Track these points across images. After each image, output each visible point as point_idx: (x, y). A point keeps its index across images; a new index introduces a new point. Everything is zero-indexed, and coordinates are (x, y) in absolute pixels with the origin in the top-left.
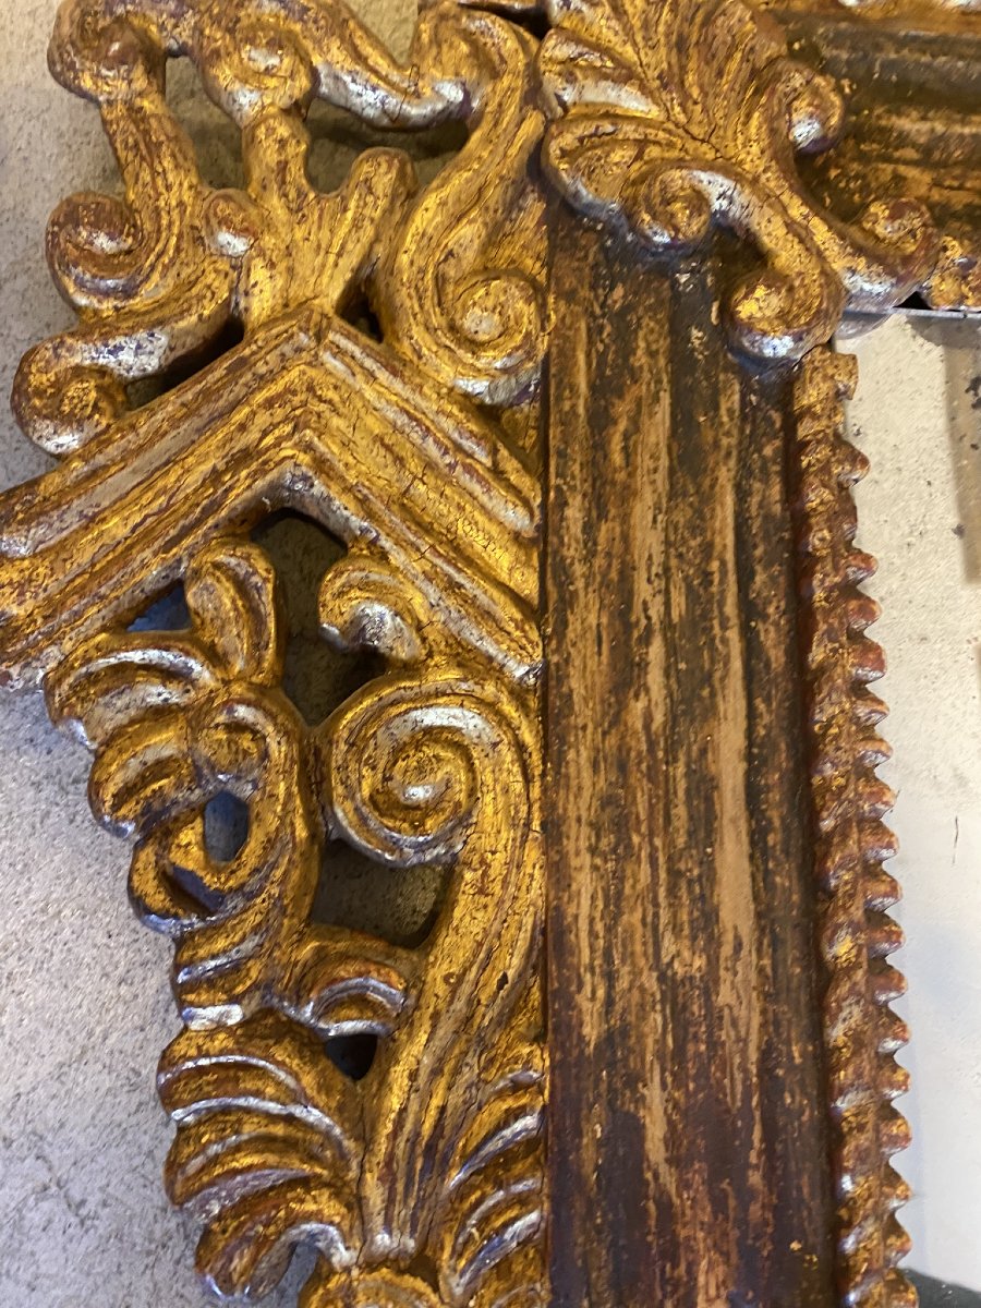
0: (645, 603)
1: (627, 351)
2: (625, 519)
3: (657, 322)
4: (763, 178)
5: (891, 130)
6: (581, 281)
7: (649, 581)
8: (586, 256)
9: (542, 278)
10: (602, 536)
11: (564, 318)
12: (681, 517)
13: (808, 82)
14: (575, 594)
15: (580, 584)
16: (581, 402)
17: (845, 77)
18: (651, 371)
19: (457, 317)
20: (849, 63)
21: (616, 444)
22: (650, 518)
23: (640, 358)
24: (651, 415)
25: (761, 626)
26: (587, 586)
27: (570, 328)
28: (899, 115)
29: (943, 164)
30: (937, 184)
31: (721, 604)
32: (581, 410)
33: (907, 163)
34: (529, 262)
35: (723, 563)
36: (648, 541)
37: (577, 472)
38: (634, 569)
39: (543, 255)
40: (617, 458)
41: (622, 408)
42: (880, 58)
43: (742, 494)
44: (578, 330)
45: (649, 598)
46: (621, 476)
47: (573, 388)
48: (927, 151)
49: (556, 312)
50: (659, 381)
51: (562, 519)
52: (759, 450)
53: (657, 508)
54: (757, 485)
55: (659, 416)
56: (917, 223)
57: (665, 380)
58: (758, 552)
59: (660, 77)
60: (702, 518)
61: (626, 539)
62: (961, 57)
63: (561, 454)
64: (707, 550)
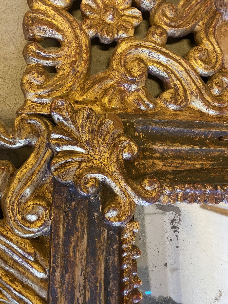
0: (78, 299)
1: (75, 222)
2: (73, 272)
3: (84, 213)
4: (114, 173)
5: (152, 149)
6: (62, 202)
7: (79, 292)
8: (64, 195)
9: (51, 200)
10: (67, 278)
11: (56, 215)
12: (89, 270)
13: (128, 143)
14: (57, 299)
15: (59, 295)
16: (61, 240)
17: (141, 132)
18: (81, 229)
19: (25, 215)
20: (142, 129)
21: (71, 250)
22: (80, 273)
23: (78, 225)
24: (81, 242)
25: (111, 298)
26: (61, 294)
27: (58, 218)
28: (155, 145)
29: (166, 158)
30: (164, 165)
31: (100, 296)
32: (61, 242)
33: (156, 159)
34: (48, 194)
35: (100, 284)
36: (79, 280)
37: (59, 262)
38: (75, 288)
39: (52, 192)
40: (72, 254)
41: (74, 239)
42: (150, 127)
43: (106, 261)
44: (60, 218)
45: (79, 297)
46: (72, 259)
47: (58, 236)
48: (162, 154)
49: (54, 212)
50: (84, 232)
51: (54, 276)
52: (112, 247)
53: (82, 269)
54: (111, 257)
55: (83, 242)
56: (156, 187)
57: (86, 230)
58: (111, 277)
59: (86, 142)
60: (95, 269)
61: (73, 278)
62: (173, 127)
63: (54, 256)
64: (96, 279)
